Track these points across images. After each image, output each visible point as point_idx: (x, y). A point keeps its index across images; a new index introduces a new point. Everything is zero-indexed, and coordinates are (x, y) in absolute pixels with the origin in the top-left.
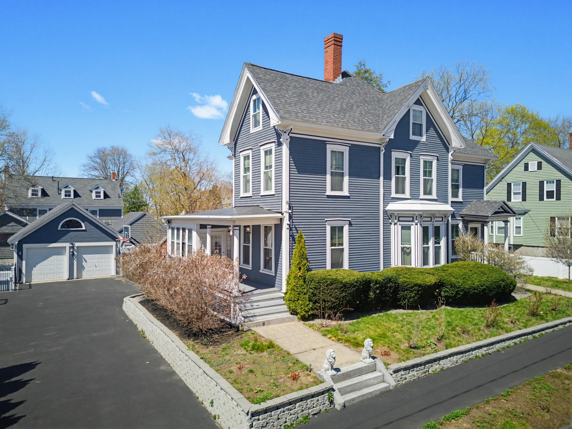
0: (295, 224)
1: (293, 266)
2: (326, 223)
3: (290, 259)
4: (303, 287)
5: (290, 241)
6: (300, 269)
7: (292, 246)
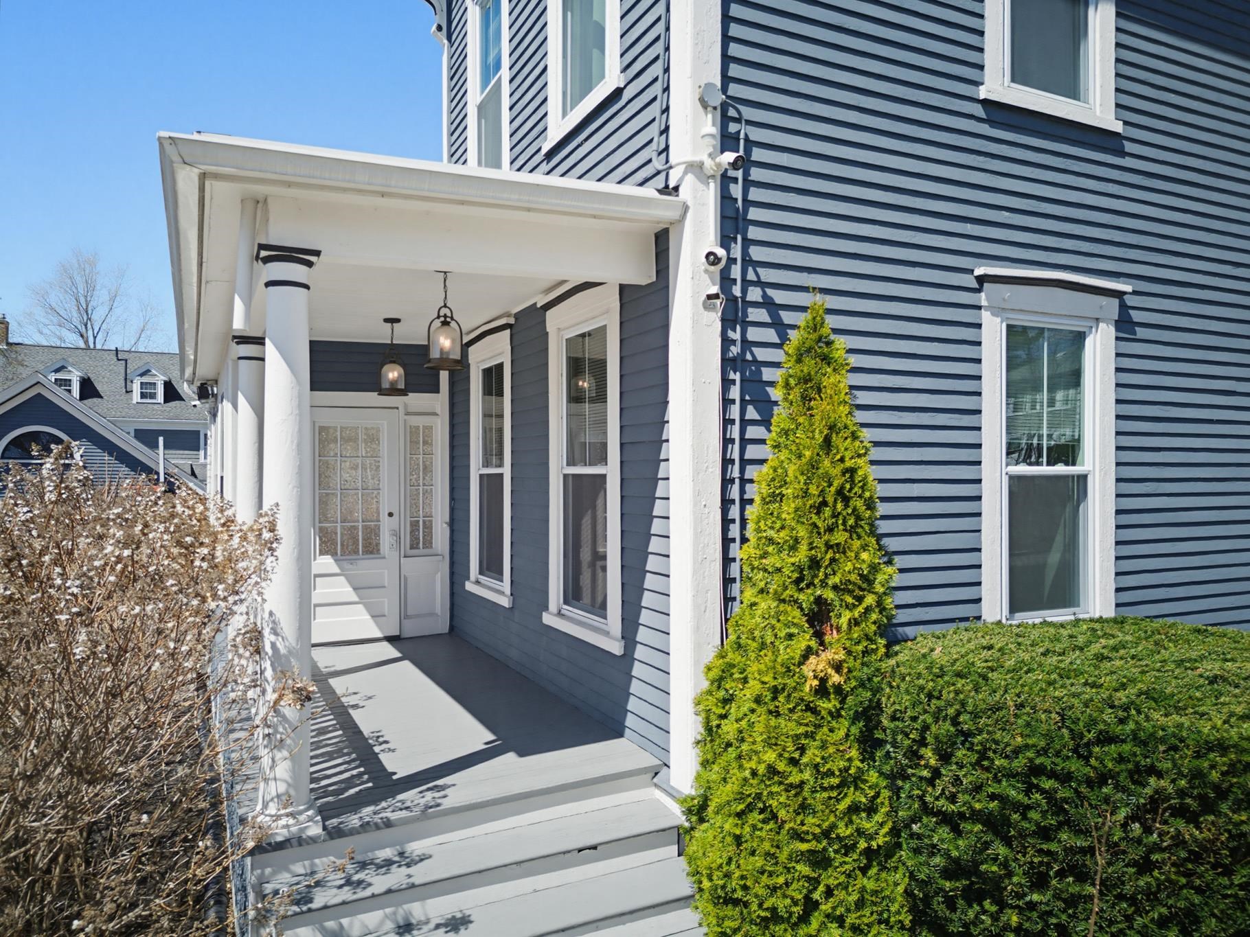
0: (767, 275)
1: (749, 594)
2: (983, 299)
3: (726, 541)
4: (852, 796)
5: (726, 402)
6: (819, 617)
7: (744, 442)
